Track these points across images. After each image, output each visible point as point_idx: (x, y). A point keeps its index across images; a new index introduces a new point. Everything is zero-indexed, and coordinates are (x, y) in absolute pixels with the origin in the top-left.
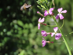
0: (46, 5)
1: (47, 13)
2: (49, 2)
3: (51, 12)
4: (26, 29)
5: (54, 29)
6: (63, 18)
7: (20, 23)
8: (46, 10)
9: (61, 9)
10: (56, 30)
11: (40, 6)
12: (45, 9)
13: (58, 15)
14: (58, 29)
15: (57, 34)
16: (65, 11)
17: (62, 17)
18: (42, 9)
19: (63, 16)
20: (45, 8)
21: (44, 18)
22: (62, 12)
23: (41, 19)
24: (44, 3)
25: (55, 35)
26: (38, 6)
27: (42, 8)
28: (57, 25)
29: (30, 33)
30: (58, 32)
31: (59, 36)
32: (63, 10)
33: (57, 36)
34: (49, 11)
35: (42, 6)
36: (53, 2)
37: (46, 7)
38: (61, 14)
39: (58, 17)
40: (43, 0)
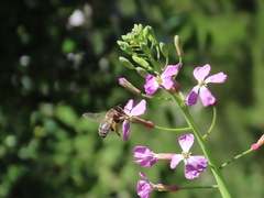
0: (150, 56)
1: (153, 84)
2: (161, 44)
3: (169, 80)
4: (85, 133)
5: (180, 142)
6: (213, 101)
8: (151, 72)
9: (206, 69)
10: (186, 145)
11: (130, 58)
12: (146, 69)
13: (196, 89)
14: (195, 140)
15: (193, 160)
16: (220, 78)
17: (209, 99)
18: (138, 69)
19: (213, 94)
20: (146, 64)
21: (143, 102)
22: (208, 81)
23: (134, 106)
24: (143, 46)
25: (185, 161)
26: (121, 58)
27: (136, 65)
28: (191, 127)
29: (99, 146)
30: (194, 151)
31: (200, 167)
32: (211, 73)
33: (190, 168)
34: (163, 76)
35: (135, 57)
36: (176, 45)
37: (152, 60)
38: (204, 89)
39: (194, 99)
40: (141, 38)
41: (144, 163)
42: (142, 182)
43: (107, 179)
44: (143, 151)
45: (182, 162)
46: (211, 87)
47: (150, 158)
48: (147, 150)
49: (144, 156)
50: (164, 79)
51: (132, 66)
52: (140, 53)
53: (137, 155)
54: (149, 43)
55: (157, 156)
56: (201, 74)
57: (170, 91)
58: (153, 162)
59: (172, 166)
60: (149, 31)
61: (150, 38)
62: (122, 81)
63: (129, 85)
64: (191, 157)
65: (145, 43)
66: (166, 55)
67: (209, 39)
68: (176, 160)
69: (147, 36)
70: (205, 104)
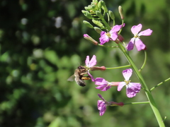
0: (103, 19)
1: (105, 37)
2: (110, 12)
4: (64, 68)
5: (124, 74)
6: (144, 47)
7: (51, 56)
8: (103, 30)
10: (127, 75)
11: (90, 21)
13: (132, 40)
15: (131, 85)
16: (148, 32)
17: (141, 46)
18: (95, 28)
19: (144, 43)
20: (101, 25)
22: (140, 34)
24: (98, 13)
25: (127, 86)
26: (85, 22)
27: (95, 25)
30: (132, 79)
31: (136, 89)
32: (142, 30)
33: (130, 90)
34: (111, 32)
35: (94, 21)
36: (120, 12)
37: (105, 22)
38: (138, 39)
40: (96, 8)
41: (102, 88)
43: (77, 98)
44: (101, 80)
45: (125, 87)
46: (142, 38)
47: (105, 85)
48: (104, 80)
49: (102, 84)
50: (113, 33)
51: (92, 26)
52: (96, 18)
53: (97, 83)
54: (102, 11)
55: (110, 84)
56: (136, 30)
57: (116, 41)
59: (119, 90)
60: (102, 4)
61: (103, 8)
62: (86, 36)
63: (90, 38)
64: (131, 84)
65: (100, 12)
66: (113, 18)
67: (143, 8)
68: (121, 85)
70: (139, 49)
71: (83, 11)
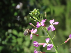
0: (38, 17)
1: (39, 25)
2: (41, 14)
3: (43, 24)
6: (55, 29)
8: (38, 22)
9: (53, 21)
10: (47, 41)
11: (32, 17)
12: (37, 20)
13: (50, 26)
14: (50, 40)
15: (49, 45)
16: (57, 23)
17: (54, 29)
18: (35, 20)
20: (37, 19)
21: (36, 29)
22: (53, 24)
24: (36, 14)
27: (34, 19)
31: (51, 47)
33: (49, 47)
35: (34, 17)
36: (45, 14)
37: (39, 18)
38: (52, 26)
39: (50, 29)
40: (36, 12)
41: (36, 46)
42: (35, 51)
44: (36, 42)
45: (46, 45)
46: (54, 26)
47: (38, 44)
48: (37, 42)
49: (36, 44)
50: (42, 23)
51: (33, 20)
53: (34, 43)
54: (38, 14)
56: (52, 22)
57: (43, 27)
58: (38, 46)
59: (44, 46)
60: (38, 10)
61: (38, 12)
62: (30, 24)
63: (32, 25)
64: (49, 44)
65: (37, 14)
66: (42, 17)
69: (37, 12)
70: (53, 30)
71: (30, 13)
